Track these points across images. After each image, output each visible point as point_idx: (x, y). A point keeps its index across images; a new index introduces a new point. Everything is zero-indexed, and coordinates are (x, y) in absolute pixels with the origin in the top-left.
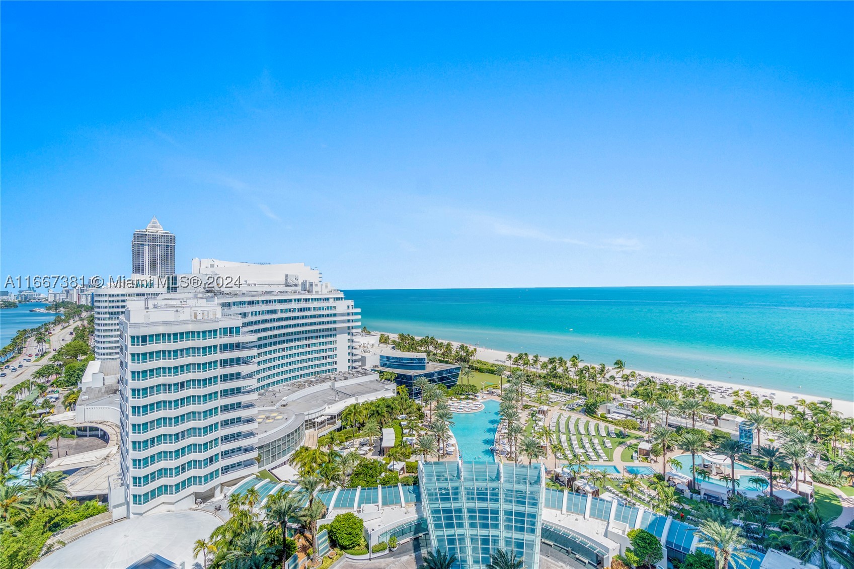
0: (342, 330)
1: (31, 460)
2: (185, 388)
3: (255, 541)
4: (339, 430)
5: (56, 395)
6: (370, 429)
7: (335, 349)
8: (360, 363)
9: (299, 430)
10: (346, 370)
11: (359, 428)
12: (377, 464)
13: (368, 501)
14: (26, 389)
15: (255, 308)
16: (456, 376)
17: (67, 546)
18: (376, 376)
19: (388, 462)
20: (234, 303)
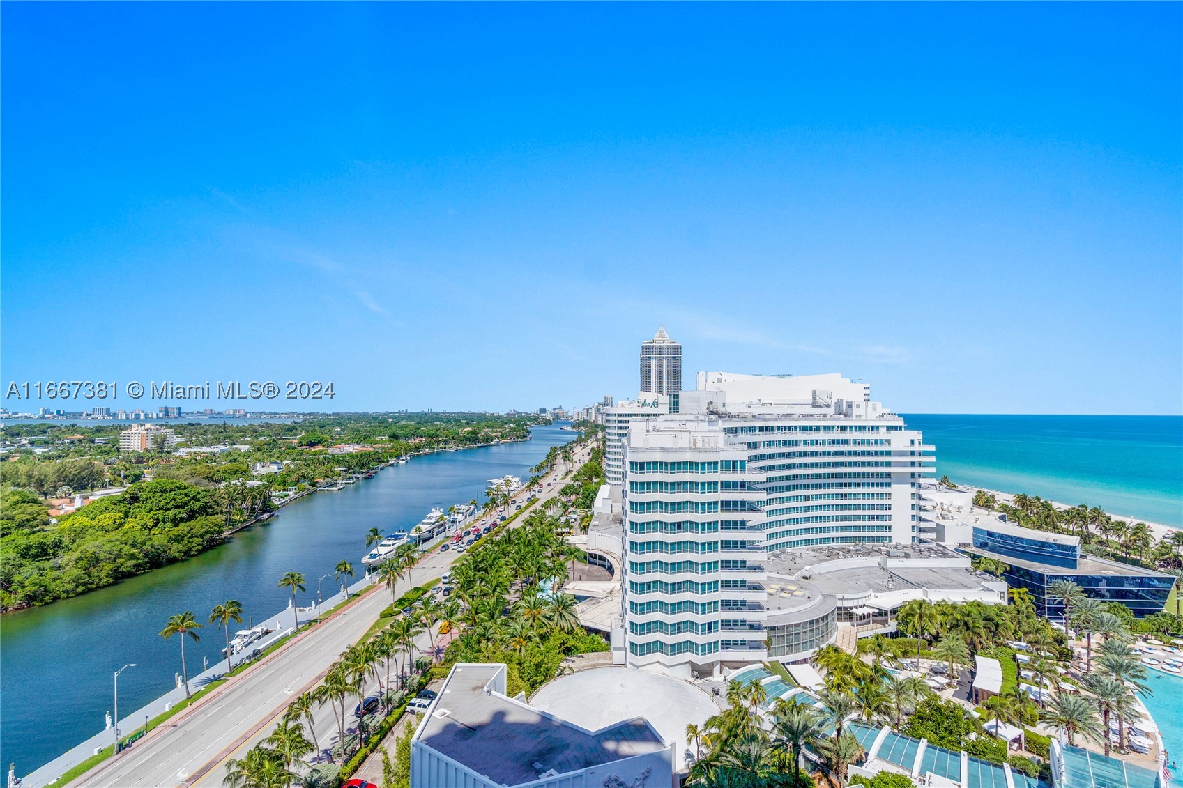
0: (901, 479)
1: (553, 576)
2: (682, 530)
3: (756, 755)
4: (894, 635)
5: (575, 516)
6: (950, 649)
7: (889, 507)
8: (934, 536)
9: (827, 618)
10: (909, 542)
11: (930, 643)
12: (960, 713)
13: (941, 771)
14: (554, 507)
15: (769, 437)
16: (1163, 596)
17: (575, 674)
18: (966, 562)
19: (984, 717)
20: (742, 428)
